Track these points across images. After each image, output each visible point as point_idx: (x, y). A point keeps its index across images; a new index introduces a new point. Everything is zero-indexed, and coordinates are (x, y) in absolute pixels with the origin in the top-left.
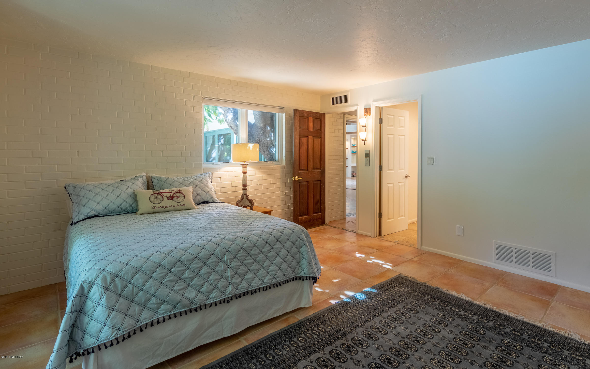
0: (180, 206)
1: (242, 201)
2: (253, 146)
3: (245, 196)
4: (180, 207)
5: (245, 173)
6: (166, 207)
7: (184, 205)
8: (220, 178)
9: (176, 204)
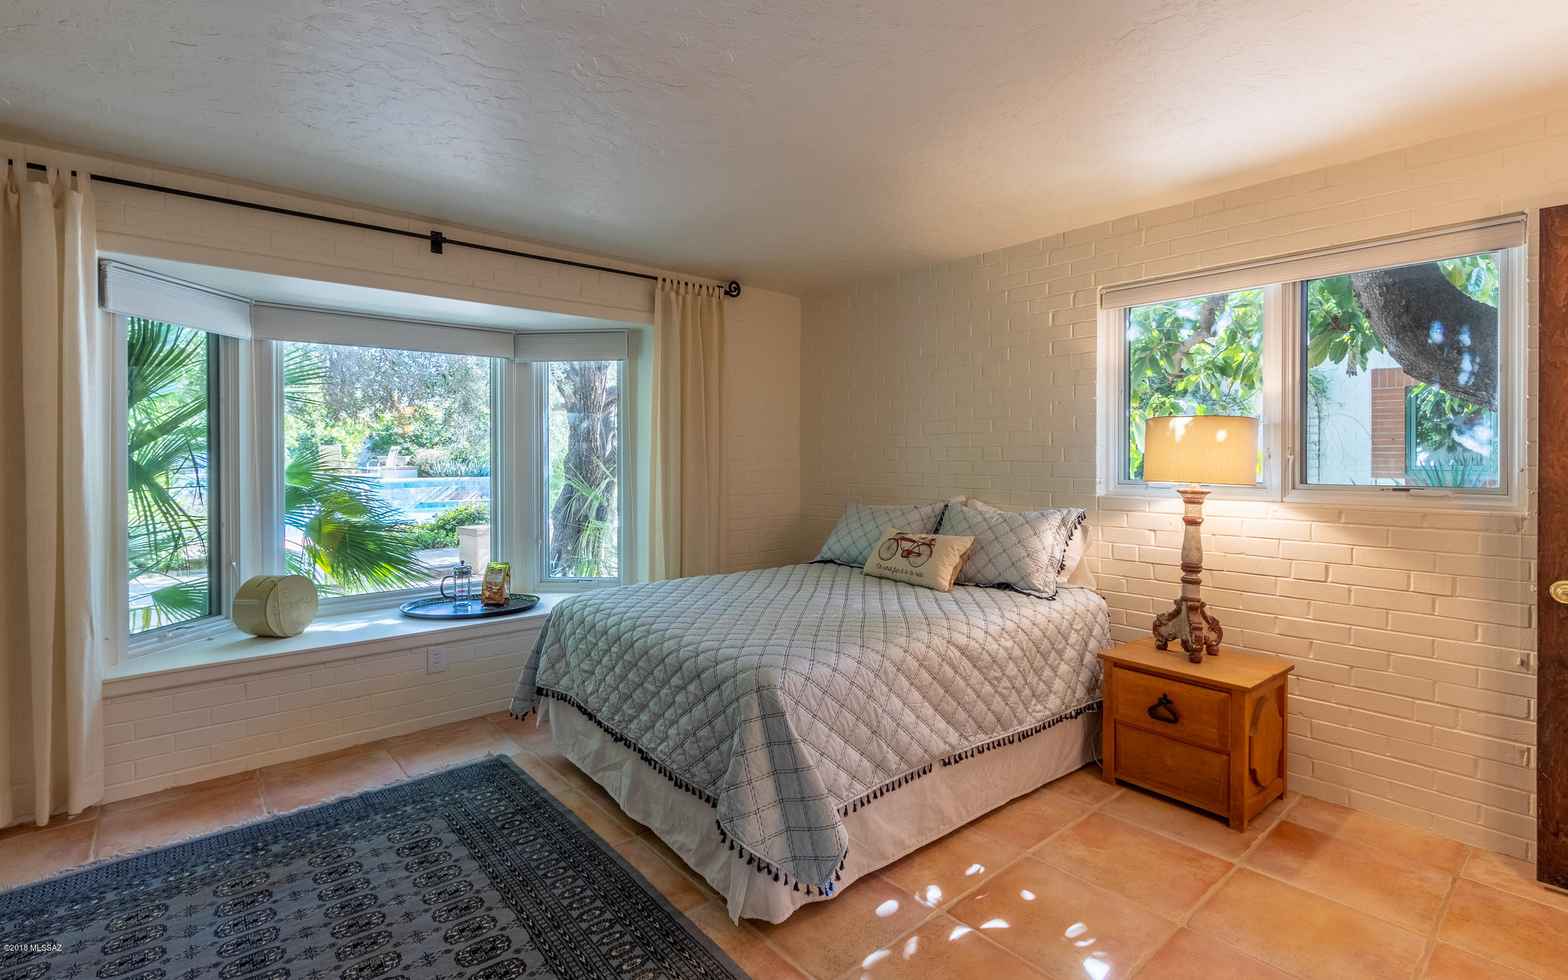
0: (915, 575)
1: (1175, 620)
2: (1186, 426)
3: (1190, 607)
4: (915, 579)
5: (1191, 522)
6: (896, 571)
7: (920, 575)
8: (1154, 531)
9: (910, 569)
